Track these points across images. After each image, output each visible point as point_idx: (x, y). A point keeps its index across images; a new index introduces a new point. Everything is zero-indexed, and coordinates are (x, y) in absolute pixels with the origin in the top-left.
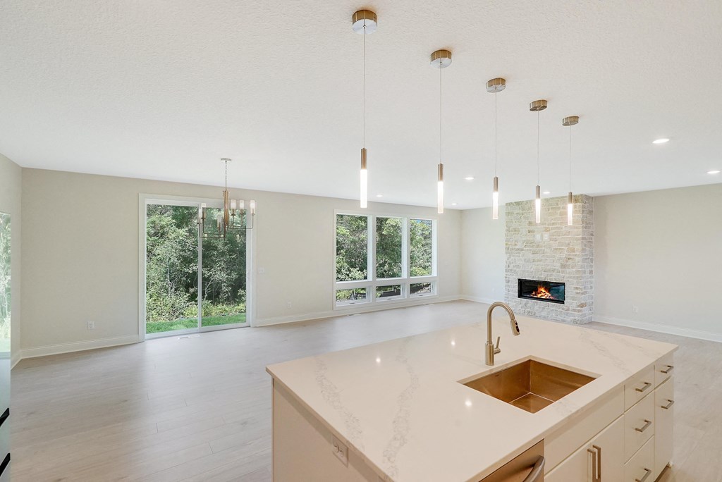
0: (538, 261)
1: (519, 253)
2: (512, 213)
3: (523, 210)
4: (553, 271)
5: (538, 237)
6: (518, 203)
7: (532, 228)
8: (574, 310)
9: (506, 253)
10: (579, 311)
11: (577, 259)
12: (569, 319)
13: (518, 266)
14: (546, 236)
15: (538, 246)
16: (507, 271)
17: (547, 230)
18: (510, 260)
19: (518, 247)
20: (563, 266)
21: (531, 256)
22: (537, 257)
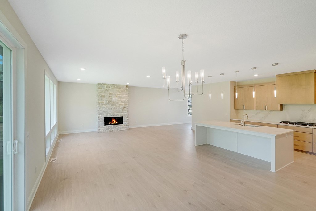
0: (113, 109)
1: (105, 106)
2: (102, 88)
3: (107, 87)
4: (119, 112)
5: (113, 99)
6: (104, 84)
7: (111, 96)
8: (127, 126)
9: (99, 106)
10: (128, 125)
11: (127, 107)
12: (125, 129)
13: (104, 112)
14: (117, 99)
15: (113, 103)
16: (99, 114)
17: (117, 97)
18: (101, 109)
19: (104, 103)
20: (123, 110)
21: (111, 107)
22: (113, 107)
